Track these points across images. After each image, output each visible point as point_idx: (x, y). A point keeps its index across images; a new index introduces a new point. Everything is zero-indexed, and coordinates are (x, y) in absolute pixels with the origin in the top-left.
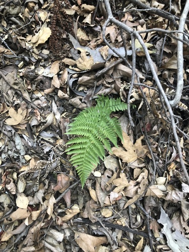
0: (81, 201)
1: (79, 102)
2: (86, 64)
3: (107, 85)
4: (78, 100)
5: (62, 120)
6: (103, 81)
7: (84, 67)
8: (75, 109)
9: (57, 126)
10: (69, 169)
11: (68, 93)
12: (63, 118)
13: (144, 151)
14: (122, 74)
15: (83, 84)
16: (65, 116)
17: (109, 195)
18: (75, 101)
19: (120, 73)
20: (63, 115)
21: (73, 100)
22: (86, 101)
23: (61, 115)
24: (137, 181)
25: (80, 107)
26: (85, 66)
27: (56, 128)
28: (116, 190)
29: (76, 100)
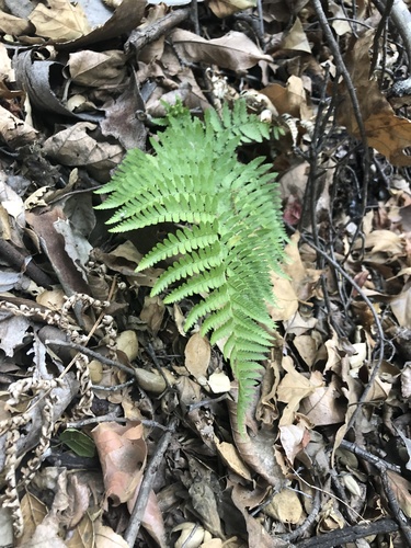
1: (89, 142)
2: (72, 18)
3: (170, 82)
4: (84, 134)
5: (31, 218)
6: (154, 69)
7: (68, 30)
8: (76, 170)
9: (18, 242)
10: (118, 398)
12: (35, 209)
13: (311, 277)
14: (193, 55)
15: (85, 81)
16: (42, 202)
17: (279, 442)
18: (72, 138)
19: (187, 55)
20: (33, 198)
21: (61, 135)
22: (116, 134)
23: (25, 197)
25: (96, 158)
26: (71, 25)
27: (16, 253)
28: (288, 415)
29: (74, 136)
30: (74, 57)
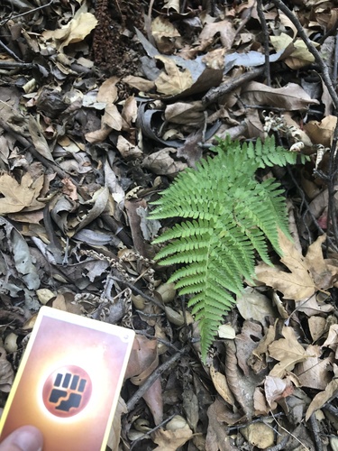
0: (192, 404)
1: (169, 160)
2: (178, 81)
3: (233, 121)
4: (167, 155)
5: (128, 205)
6: (223, 113)
7: (174, 88)
8: (159, 178)
9: (117, 218)
10: (153, 322)
11: (140, 144)
12: (132, 199)
13: (330, 272)
14: (260, 100)
15: (176, 121)
16: (136, 196)
17: (263, 386)
18: (159, 158)
19: (255, 100)
20: (131, 193)
21: (153, 156)
22: (186, 156)
23: (126, 192)
24: (326, 344)
25: (172, 171)
26: (177, 85)
27: (114, 224)
28: (277, 370)
29: (162, 156)
30: (169, 107)
